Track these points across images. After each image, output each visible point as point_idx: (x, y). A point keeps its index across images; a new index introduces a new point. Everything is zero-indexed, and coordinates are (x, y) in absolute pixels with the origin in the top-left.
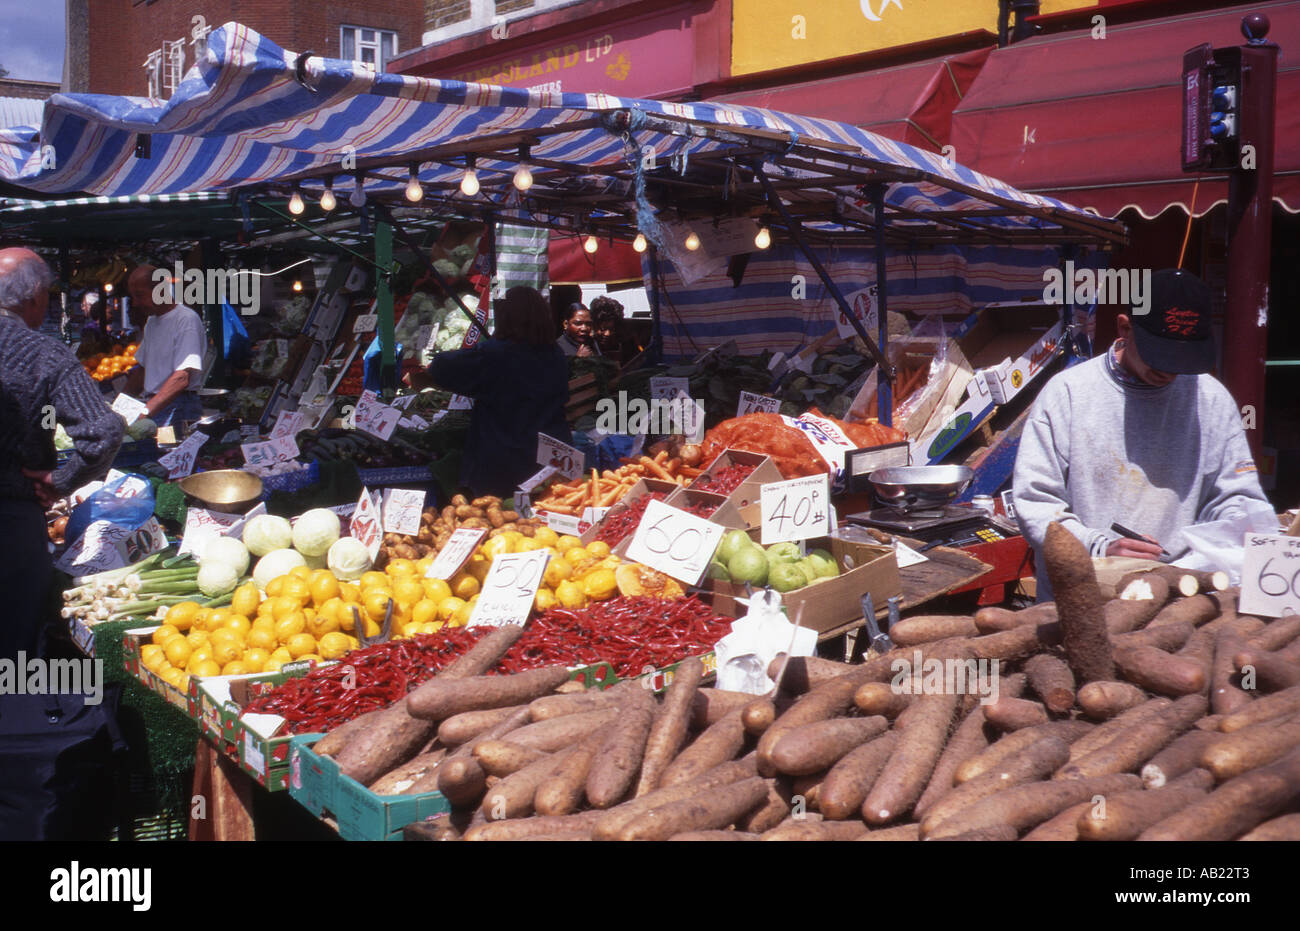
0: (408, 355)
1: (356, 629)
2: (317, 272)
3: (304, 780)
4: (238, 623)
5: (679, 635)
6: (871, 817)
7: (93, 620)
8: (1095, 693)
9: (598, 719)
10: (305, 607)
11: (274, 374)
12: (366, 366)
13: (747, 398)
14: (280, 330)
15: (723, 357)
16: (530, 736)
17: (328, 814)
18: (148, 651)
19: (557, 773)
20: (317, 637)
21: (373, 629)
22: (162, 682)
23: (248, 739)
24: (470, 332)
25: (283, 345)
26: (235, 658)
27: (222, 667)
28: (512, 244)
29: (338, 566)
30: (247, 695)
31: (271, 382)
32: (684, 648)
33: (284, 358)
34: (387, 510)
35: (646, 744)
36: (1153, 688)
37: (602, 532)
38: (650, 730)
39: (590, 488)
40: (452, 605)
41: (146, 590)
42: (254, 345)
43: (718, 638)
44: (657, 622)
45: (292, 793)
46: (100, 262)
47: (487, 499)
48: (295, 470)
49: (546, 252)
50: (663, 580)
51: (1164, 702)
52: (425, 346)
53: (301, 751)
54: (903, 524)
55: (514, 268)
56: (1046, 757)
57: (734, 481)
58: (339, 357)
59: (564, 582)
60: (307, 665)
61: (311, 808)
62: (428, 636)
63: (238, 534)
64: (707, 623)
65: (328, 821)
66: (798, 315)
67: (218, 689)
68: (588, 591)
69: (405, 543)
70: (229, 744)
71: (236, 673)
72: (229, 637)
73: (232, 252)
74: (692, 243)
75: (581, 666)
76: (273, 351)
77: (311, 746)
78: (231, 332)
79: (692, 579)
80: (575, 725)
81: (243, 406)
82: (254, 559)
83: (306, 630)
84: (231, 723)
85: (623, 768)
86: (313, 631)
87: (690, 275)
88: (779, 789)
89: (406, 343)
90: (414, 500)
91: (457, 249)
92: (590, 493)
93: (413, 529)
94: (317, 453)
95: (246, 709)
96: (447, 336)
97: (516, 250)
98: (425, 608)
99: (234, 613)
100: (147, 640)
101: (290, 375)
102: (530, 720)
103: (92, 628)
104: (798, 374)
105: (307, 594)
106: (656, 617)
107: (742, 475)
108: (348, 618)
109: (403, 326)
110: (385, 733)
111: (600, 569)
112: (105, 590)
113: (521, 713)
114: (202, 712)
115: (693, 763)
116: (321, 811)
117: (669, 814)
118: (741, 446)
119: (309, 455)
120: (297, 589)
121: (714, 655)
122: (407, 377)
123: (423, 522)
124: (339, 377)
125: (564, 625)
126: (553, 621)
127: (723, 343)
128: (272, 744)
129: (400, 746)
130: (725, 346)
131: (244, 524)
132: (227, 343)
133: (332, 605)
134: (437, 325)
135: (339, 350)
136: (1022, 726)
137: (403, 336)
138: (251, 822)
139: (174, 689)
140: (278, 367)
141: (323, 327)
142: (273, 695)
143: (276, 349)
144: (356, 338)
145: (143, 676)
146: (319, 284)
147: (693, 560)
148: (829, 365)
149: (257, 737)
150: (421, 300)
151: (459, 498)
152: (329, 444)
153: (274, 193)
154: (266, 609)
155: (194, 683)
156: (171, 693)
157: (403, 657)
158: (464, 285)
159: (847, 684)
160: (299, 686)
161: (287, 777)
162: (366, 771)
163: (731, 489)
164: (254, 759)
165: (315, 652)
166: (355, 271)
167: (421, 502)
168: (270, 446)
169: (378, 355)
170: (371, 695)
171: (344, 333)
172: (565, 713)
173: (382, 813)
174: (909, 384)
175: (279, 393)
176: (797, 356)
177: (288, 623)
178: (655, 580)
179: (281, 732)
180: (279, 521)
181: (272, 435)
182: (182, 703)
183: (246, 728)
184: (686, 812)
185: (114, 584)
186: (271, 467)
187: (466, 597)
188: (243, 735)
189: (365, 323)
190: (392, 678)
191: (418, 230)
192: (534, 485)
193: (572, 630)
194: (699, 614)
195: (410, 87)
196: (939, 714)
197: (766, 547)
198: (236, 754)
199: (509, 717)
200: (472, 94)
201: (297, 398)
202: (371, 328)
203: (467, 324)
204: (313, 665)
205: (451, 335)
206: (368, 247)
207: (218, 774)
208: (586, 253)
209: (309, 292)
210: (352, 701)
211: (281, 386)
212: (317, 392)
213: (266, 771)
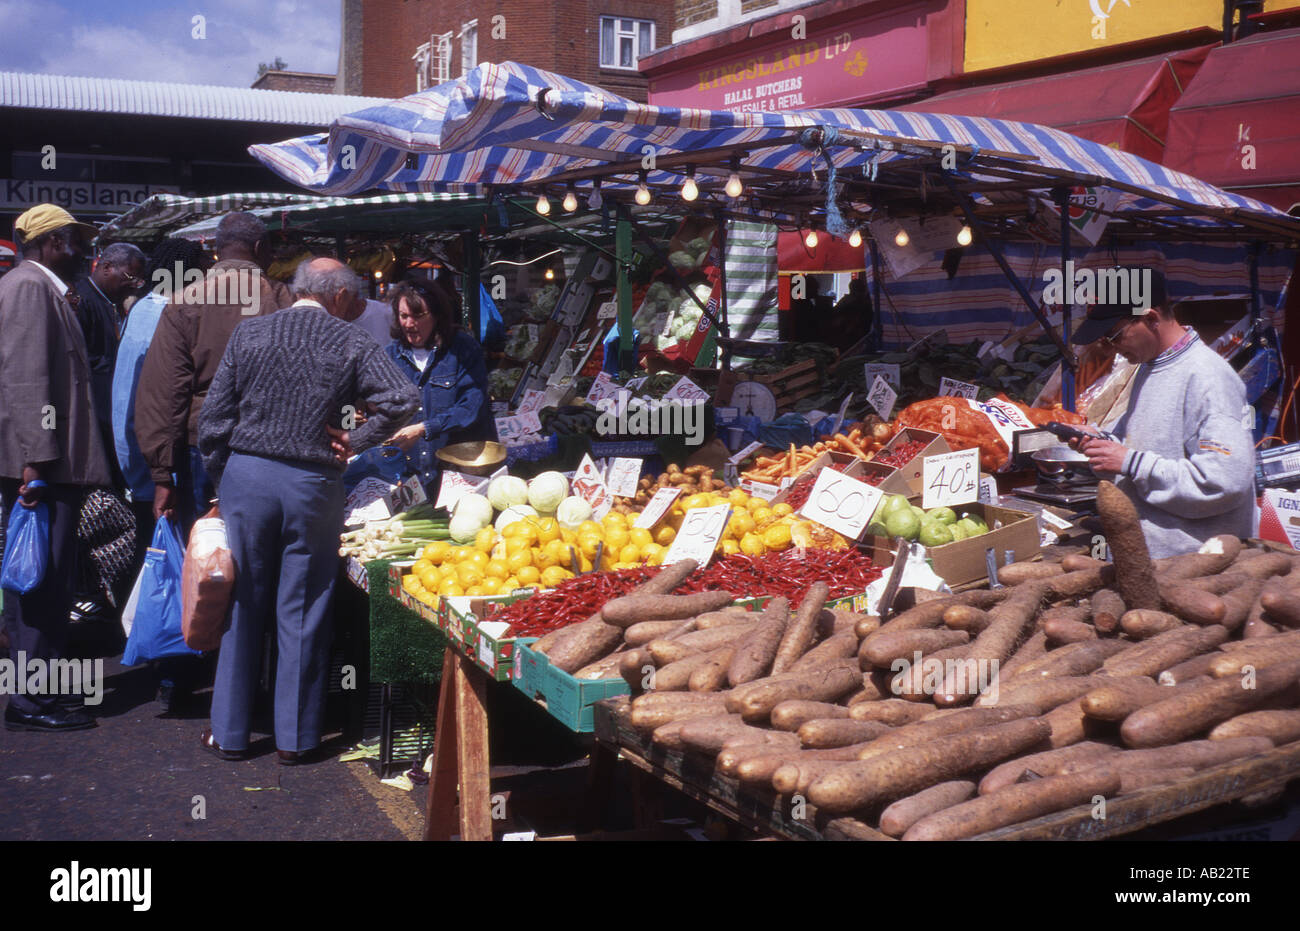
0: (646, 340)
1: (572, 564)
2: (567, 262)
3: (523, 672)
4: (479, 558)
5: (839, 579)
6: (939, 700)
7: (365, 558)
8: (1134, 618)
9: (747, 629)
10: (532, 546)
11: (525, 357)
12: (606, 350)
13: (947, 384)
14: (531, 316)
15: (934, 345)
16: (694, 640)
17: (542, 697)
18: (408, 579)
19: (707, 662)
20: (541, 570)
21: (586, 566)
22: (418, 602)
23: (483, 641)
24: (702, 319)
25: (533, 329)
26: (476, 583)
27: (465, 590)
28: (743, 237)
29: (566, 521)
30: (483, 610)
31: (523, 365)
32: (842, 590)
33: (534, 341)
34: (611, 477)
35: (779, 644)
36: (1187, 617)
37: (790, 496)
38: (783, 636)
39: (789, 461)
40: (652, 549)
41: (408, 535)
42: (508, 329)
43: (870, 582)
44: (820, 568)
45: (514, 683)
46: (372, 252)
47: (697, 468)
48: (537, 442)
49: (775, 245)
50: (831, 535)
51: (1193, 628)
52: (661, 332)
53: (522, 649)
54: (1062, 497)
55: (744, 260)
56: (1082, 662)
57: (908, 455)
58: (583, 342)
59: (747, 534)
60: (532, 591)
61: (527, 692)
62: (628, 571)
63: (484, 492)
64: (864, 571)
65: (540, 702)
66: (1009, 305)
67: (461, 605)
68: (767, 542)
69: (624, 504)
70: (469, 647)
71: (476, 595)
72: (472, 567)
73: (490, 242)
74: (902, 239)
75: (750, 598)
76: (524, 335)
77: (529, 645)
78: (488, 318)
79: (854, 534)
80: (729, 633)
81: (496, 386)
82: (496, 513)
83: (532, 563)
84: (471, 631)
85: (756, 660)
86: (538, 565)
87: (900, 268)
88: (873, 679)
89: (644, 329)
90: (632, 467)
91: (693, 242)
92: (788, 466)
93: (631, 492)
94: (558, 429)
95: (483, 618)
96: (681, 323)
97: (746, 243)
98: (630, 551)
99: (476, 550)
100: (407, 571)
101: (539, 358)
102: (695, 628)
103: (364, 564)
104: (1000, 361)
105: (534, 536)
106: (821, 565)
107: (917, 449)
108: (566, 556)
109: (642, 313)
110: (586, 636)
111: (780, 524)
112: (375, 534)
113: (690, 623)
114: (448, 622)
115: (812, 661)
116: (535, 694)
117: (781, 687)
118: (927, 426)
119: (550, 428)
120: (526, 532)
121: (866, 596)
122: (644, 360)
123: (640, 487)
124: (584, 360)
125: (741, 567)
126: (732, 564)
127: (934, 332)
128: (500, 644)
129: (596, 647)
130: (936, 335)
131: (488, 484)
132: (484, 328)
133: (555, 545)
134: (673, 312)
135: (584, 334)
136: (1073, 641)
137: (641, 323)
138: (485, 714)
139: (427, 607)
140: (529, 350)
141: (571, 313)
142: (504, 612)
143: (528, 336)
144: (600, 324)
145: (404, 599)
146: (568, 273)
147: (855, 519)
148: (1029, 354)
149: (489, 639)
150: (659, 290)
151: (673, 467)
152: (568, 419)
153: (525, 193)
154: (502, 547)
155: (443, 600)
156: (425, 610)
157: (606, 585)
158: (698, 277)
159: (940, 606)
160: (523, 605)
161: (510, 670)
162: (570, 664)
163: (906, 462)
164: (487, 657)
165: (539, 581)
166: (601, 261)
167: (638, 469)
168: (516, 421)
169: (617, 340)
170: (580, 613)
171: (589, 320)
172: (723, 624)
173: (578, 690)
174: (1097, 373)
175: (529, 374)
176: (1000, 346)
177: (518, 558)
178: (824, 535)
179: (508, 634)
180: (518, 481)
181: (518, 412)
182: (433, 618)
183: (481, 633)
184: (794, 687)
185: (382, 529)
186: (516, 439)
187: (665, 543)
188: (478, 639)
189: (608, 310)
190: (597, 601)
191: (659, 224)
192: (741, 457)
193: (747, 571)
194: (858, 563)
195: (633, 113)
196: (1006, 630)
197: (926, 511)
198: (474, 655)
199: (680, 625)
200: (686, 118)
201: (546, 379)
202: (612, 315)
203: (699, 312)
204: (537, 591)
205: (685, 322)
206: (610, 240)
207: (460, 674)
208: (806, 248)
209: (559, 281)
210: (565, 616)
211: (532, 368)
212: (564, 374)
213: (495, 665)
